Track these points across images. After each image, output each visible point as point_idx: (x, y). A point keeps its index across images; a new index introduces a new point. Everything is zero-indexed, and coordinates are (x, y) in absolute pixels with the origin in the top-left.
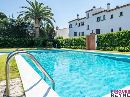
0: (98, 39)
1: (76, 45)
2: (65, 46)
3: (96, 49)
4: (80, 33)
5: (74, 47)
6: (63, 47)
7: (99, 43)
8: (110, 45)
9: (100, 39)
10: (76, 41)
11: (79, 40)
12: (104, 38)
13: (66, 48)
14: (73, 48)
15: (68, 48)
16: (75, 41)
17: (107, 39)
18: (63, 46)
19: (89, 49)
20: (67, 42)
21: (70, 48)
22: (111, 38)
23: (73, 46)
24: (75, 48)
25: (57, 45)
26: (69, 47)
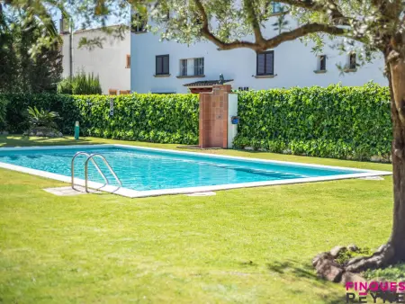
0: (239, 110)
1: (159, 126)
2: (113, 128)
3: (230, 145)
4: (184, 62)
5: (152, 133)
6: (106, 133)
7: (242, 122)
8: (274, 134)
9: (246, 109)
10: (161, 110)
11: (173, 108)
12: (259, 106)
13: (119, 138)
14: (148, 140)
15: (127, 139)
16: (155, 109)
17: (268, 110)
18: (103, 128)
19: (208, 145)
20: (123, 113)
21: (136, 138)
22: (279, 110)
23: (147, 130)
24: (155, 140)
25: (77, 124)
26: (130, 133)
